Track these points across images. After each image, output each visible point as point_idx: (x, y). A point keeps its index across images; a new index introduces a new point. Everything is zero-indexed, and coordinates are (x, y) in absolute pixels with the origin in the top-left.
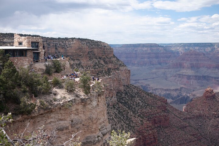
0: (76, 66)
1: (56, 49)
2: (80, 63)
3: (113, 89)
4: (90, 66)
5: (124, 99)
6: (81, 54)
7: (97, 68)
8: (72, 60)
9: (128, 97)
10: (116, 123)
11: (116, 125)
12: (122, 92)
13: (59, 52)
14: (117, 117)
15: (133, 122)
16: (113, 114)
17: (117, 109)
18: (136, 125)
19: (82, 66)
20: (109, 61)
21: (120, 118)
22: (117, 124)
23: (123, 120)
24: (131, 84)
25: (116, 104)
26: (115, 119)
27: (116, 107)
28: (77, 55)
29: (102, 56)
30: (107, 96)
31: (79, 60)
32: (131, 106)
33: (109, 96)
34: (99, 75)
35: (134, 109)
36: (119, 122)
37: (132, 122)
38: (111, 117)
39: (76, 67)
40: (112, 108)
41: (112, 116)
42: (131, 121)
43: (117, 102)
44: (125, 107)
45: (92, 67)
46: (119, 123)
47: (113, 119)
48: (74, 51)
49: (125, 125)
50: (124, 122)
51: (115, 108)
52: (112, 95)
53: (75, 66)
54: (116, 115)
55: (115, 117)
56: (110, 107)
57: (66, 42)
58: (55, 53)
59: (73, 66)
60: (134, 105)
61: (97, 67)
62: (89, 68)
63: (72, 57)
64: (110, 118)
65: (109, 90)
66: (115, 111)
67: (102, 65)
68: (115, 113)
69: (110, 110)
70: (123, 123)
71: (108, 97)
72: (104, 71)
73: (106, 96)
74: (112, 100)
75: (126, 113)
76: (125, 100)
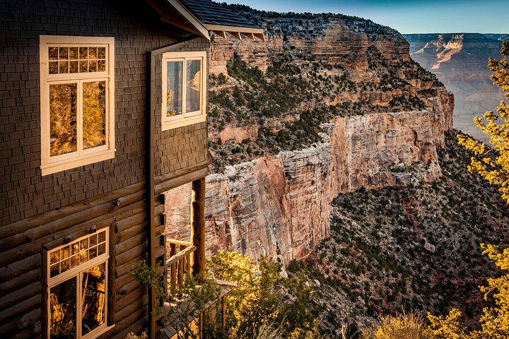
0: (336, 82)
1: (285, 39)
2: (345, 75)
3: (431, 142)
4: (373, 83)
5: (450, 166)
6: (348, 52)
7: (390, 89)
8: (325, 67)
9: (457, 162)
10: (449, 229)
11: (448, 235)
12: (443, 150)
13: (293, 48)
14: (448, 214)
15: (492, 230)
16: (438, 206)
17: (443, 194)
18: (502, 237)
19: (350, 82)
20: (410, 71)
21: (458, 217)
22: (451, 234)
23: (464, 223)
24: (454, 130)
25: (440, 180)
26: (443, 220)
27: (440, 187)
28: (337, 56)
29: (393, 59)
30: (417, 160)
31: (342, 68)
32: (472, 186)
33: (422, 159)
34: (395, 107)
35: (480, 193)
36: (457, 228)
37: (490, 230)
38: (432, 213)
39: (336, 86)
40: (431, 192)
41: (435, 210)
42: (486, 226)
43: (441, 175)
44: (463, 188)
45: (378, 86)
46: (455, 231)
47: (439, 219)
48: (330, 47)
49: (475, 237)
50: (469, 229)
51: (438, 189)
52: (430, 156)
53: (333, 83)
54: (445, 209)
55: (442, 214)
56: (426, 189)
57: (307, 22)
58: (282, 49)
59: (330, 82)
60: (477, 183)
61: (389, 86)
62: (368, 88)
63: (324, 59)
64: (430, 215)
65: (421, 144)
66: (440, 197)
67: (400, 80)
68: (443, 205)
69: (427, 196)
70: (469, 232)
71: (419, 163)
72: (407, 97)
73: (415, 158)
74: (429, 170)
75: (469, 204)
76: (452, 170)
